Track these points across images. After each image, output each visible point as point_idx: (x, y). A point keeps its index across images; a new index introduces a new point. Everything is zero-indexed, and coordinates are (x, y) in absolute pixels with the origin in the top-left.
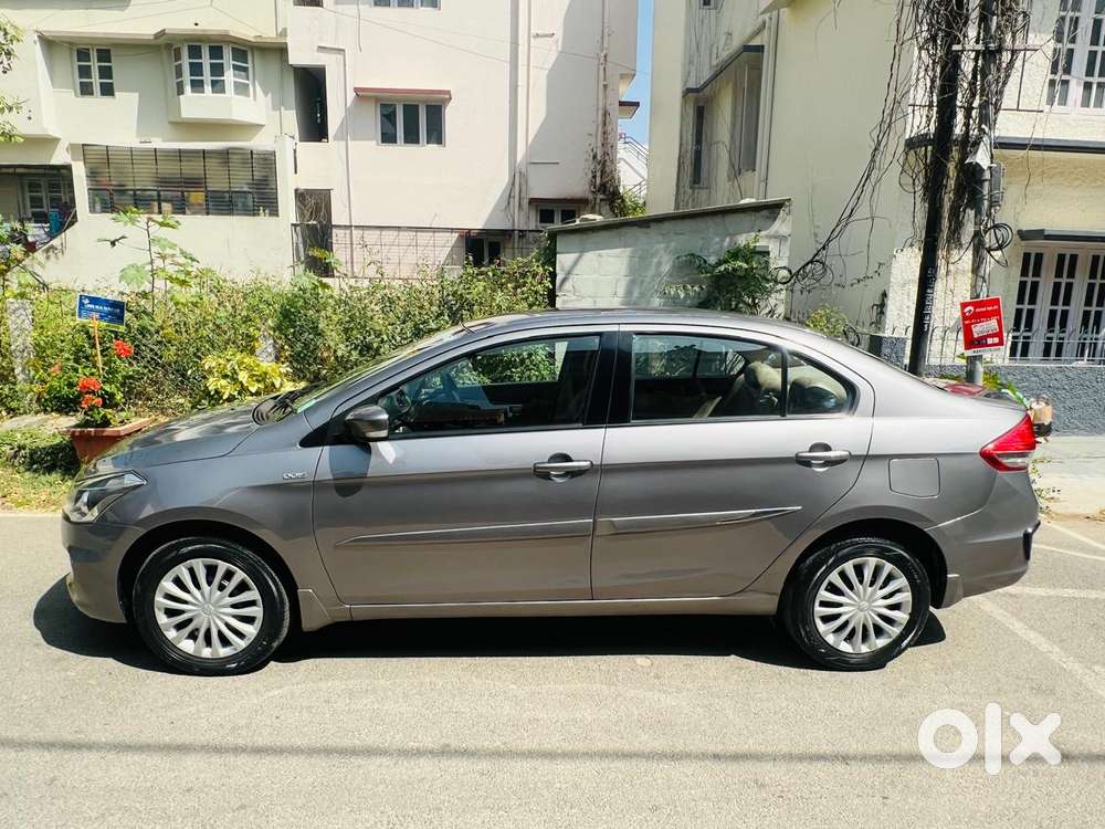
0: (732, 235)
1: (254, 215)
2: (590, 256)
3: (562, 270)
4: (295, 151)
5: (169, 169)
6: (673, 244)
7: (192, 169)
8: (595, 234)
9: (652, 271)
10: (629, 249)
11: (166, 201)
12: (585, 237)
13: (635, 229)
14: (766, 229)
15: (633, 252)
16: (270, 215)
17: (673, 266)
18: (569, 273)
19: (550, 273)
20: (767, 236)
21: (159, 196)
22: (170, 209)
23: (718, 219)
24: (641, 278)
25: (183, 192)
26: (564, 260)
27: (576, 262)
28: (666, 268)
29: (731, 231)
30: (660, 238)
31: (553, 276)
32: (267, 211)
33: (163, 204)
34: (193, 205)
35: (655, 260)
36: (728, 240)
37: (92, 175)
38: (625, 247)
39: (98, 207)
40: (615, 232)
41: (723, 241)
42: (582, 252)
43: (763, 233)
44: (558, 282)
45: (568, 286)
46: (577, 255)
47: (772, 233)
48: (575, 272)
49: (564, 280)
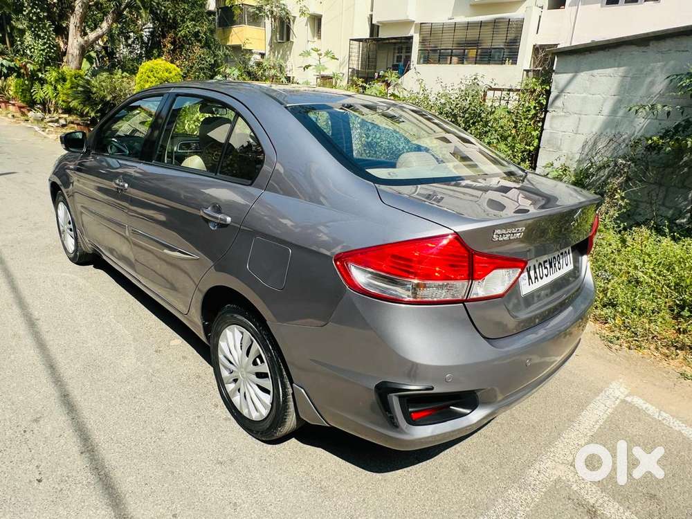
1: (502, 64)
2: (583, 76)
3: (556, 88)
4: (540, 17)
5: (460, 35)
6: (672, 63)
7: (472, 35)
8: (592, 55)
9: (642, 91)
10: (622, 69)
11: (456, 56)
12: (582, 57)
13: (634, 48)
15: (627, 72)
16: (512, 64)
18: (562, 91)
19: (546, 91)
21: (452, 52)
22: (456, 61)
25: (465, 50)
26: (559, 79)
27: (570, 82)
28: (659, 88)
30: (659, 56)
31: (548, 93)
32: (511, 61)
33: (453, 58)
34: (469, 58)
35: (649, 80)
37: (423, 41)
38: (618, 67)
39: (422, 61)
40: (612, 52)
42: (577, 72)
44: (551, 99)
45: (559, 103)
46: (570, 75)
48: (567, 90)
49: (557, 98)
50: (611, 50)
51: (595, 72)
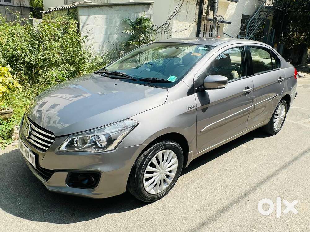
0: (137, 13)
2: (92, 17)
3: (82, 22)
6: (120, 15)
8: (93, 9)
9: (114, 24)
10: (105, 15)
12: (89, 9)
13: (107, 8)
14: (147, 12)
15: (107, 17)
17: (120, 23)
18: (85, 24)
19: (77, 23)
20: (147, 14)
23: (133, 7)
24: (110, 27)
26: (82, 18)
27: (87, 20)
28: (118, 24)
29: (137, 11)
30: (116, 12)
31: (78, 25)
35: (114, 20)
36: (136, 14)
38: (104, 15)
41: (134, 15)
42: (89, 15)
43: (146, 13)
44: (80, 27)
45: (84, 29)
46: (87, 16)
47: (148, 13)
48: (87, 23)
49: (83, 27)
50: (100, 8)
51: (97, 16)
